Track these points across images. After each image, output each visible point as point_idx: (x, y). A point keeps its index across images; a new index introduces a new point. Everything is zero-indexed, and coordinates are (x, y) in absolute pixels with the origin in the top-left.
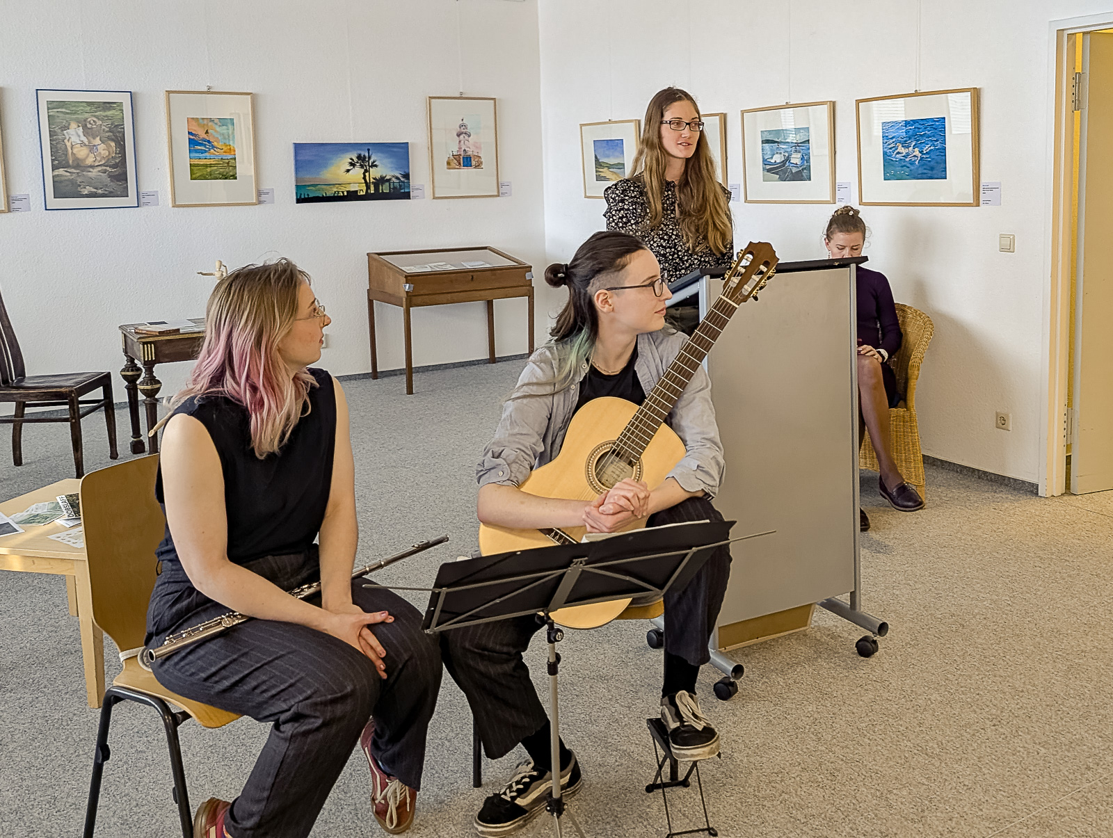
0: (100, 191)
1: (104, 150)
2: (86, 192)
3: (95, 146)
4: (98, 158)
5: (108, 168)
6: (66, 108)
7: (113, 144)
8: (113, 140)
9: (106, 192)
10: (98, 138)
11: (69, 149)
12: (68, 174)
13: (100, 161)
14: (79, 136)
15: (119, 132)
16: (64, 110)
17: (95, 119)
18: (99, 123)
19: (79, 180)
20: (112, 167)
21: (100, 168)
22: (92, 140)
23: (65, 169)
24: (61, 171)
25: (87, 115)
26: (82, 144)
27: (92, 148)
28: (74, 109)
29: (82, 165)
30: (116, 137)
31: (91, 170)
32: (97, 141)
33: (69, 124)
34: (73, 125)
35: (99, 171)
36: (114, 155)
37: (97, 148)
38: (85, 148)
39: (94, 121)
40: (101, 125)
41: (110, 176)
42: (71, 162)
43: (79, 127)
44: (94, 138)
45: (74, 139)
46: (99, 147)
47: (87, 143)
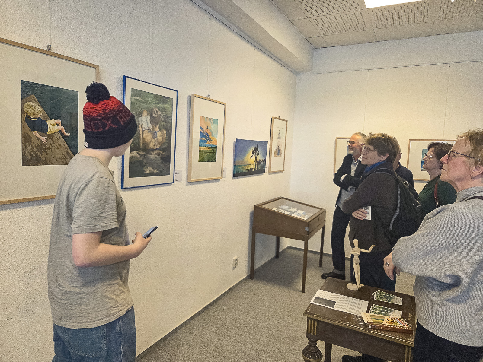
0: (155, 171)
1: (160, 136)
2: (148, 172)
3: (156, 132)
4: (157, 143)
5: (161, 152)
6: (142, 98)
7: (165, 132)
8: (165, 128)
9: (159, 172)
10: (158, 126)
11: (141, 134)
12: (139, 156)
13: (157, 145)
14: (147, 123)
15: (169, 122)
16: (140, 99)
17: (157, 110)
18: (159, 113)
19: (145, 161)
20: (164, 150)
21: (156, 152)
22: (154, 127)
23: (137, 152)
24: (135, 153)
25: (153, 106)
26: (149, 130)
27: (154, 134)
28: (146, 99)
29: (148, 148)
30: (167, 125)
31: (152, 153)
32: (157, 129)
33: (143, 112)
34: (145, 113)
35: (156, 154)
36: (165, 141)
37: (156, 134)
38: (150, 134)
39: (157, 111)
40: (160, 115)
41: (162, 158)
42: (141, 146)
43: (148, 115)
44: (156, 126)
45: (145, 126)
46: (158, 133)
47: (151, 129)
